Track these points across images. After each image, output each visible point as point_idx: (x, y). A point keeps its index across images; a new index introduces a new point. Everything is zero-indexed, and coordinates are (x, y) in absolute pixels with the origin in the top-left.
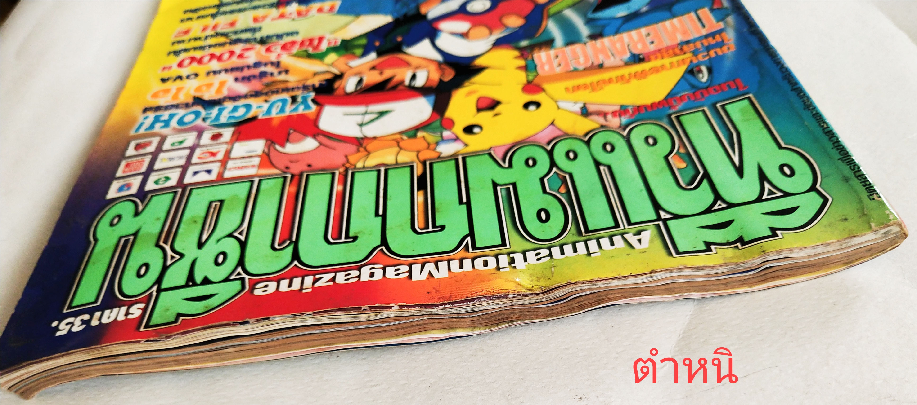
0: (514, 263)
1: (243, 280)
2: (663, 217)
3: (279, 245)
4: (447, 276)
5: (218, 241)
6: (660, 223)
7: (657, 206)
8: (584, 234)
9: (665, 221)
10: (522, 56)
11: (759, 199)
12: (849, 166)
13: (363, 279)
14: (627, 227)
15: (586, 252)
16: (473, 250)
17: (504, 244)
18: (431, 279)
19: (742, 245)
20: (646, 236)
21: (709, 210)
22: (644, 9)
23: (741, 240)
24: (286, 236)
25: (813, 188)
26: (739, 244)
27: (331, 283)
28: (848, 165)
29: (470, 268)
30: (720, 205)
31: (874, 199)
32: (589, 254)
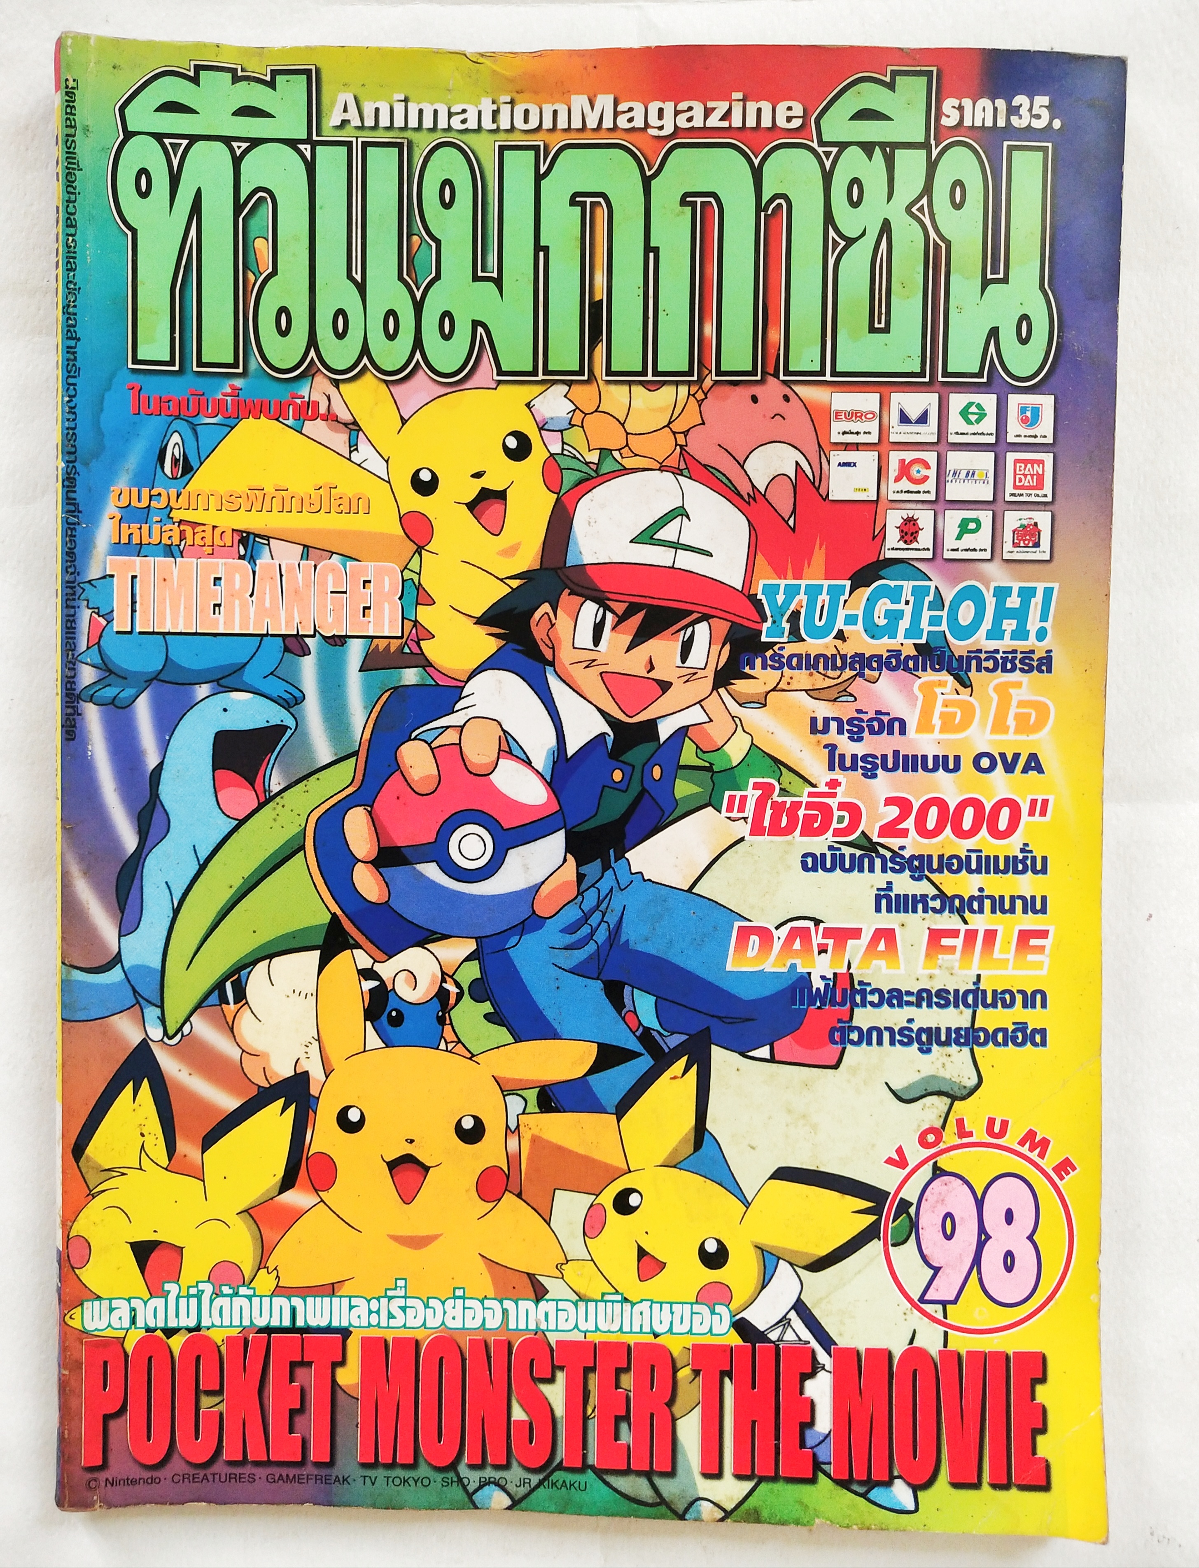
0: (493, 111)
1: (822, 143)
2: (309, 147)
3: (780, 206)
4: (573, 97)
5: (863, 234)
6: (315, 138)
7: (311, 168)
8: (406, 142)
9: (308, 140)
10: (421, 633)
11: (193, 139)
12: (76, 151)
13: (672, 104)
14: (354, 140)
15: (409, 104)
16: (539, 146)
17: (502, 149)
18: (591, 95)
19: (236, 69)
20: (335, 119)
21: (255, 142)
22: (203, 690)
23: (236, 79)
24: (773, 222)
25: (129, 135)
26: (240, 73)
27: (710, 105)
28: (75, 153)
29: (544, 106)
30: (239, 147)
31: (74, 80)
32: (406, 100)
